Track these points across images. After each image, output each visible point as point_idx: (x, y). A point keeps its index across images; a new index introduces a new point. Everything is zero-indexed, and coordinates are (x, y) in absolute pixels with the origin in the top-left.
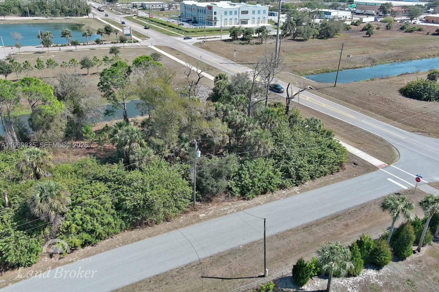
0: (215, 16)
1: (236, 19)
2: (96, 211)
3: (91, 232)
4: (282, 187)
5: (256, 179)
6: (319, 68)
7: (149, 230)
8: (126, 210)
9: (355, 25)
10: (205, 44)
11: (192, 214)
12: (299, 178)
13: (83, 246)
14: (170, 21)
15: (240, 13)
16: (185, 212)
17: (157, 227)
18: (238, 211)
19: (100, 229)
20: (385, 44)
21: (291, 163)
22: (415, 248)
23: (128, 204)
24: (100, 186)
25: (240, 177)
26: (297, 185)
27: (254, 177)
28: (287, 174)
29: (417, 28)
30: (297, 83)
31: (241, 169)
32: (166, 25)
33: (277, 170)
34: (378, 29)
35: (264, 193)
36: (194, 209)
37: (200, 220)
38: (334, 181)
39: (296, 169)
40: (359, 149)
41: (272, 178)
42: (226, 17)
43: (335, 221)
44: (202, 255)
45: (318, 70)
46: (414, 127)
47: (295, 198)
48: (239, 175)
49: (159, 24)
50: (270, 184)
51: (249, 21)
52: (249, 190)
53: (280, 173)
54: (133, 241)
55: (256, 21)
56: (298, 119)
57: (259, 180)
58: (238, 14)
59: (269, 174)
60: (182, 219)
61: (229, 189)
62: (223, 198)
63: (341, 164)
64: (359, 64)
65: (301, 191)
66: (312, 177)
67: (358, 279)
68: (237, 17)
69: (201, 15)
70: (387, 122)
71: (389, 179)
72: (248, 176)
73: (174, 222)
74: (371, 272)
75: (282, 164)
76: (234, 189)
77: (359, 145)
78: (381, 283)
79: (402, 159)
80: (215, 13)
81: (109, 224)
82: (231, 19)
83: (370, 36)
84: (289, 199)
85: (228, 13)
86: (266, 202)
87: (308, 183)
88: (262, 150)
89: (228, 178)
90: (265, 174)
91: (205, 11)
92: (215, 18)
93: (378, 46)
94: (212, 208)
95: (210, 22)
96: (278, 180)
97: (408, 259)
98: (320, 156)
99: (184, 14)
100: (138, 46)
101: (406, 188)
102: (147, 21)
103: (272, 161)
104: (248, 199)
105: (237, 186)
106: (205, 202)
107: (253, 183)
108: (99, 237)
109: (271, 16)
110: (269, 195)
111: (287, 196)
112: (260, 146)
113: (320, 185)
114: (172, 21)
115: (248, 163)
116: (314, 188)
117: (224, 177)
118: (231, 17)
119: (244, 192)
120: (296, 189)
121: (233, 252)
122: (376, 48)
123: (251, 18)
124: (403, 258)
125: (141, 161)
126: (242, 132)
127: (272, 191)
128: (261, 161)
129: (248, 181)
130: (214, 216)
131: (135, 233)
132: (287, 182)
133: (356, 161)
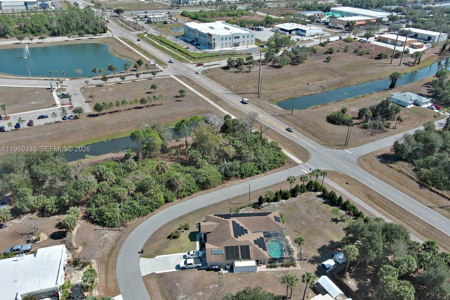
0: (214, 42)
1: (230, 43)
2: (190, 184)
3: (190, 191)
4: (257, 174)
5: (247, 171)
6: (286, 97)
7: (208, 190)
8: (200, 183)
9: (322, 46)
10: (210, 73)
11: (222, 185)
12: (265, 170)
13: (187, 196)
14: (178, 43)
15: (233, 39)
16: (220, 184)
17: (211, 189)
18: (240, 183)
19: (192, 190)
20: (336, 70)
21: (261, 163)
22: (300, 193)
23: (201, 181)
24: (189, 175)
25: (241, 170)
26: (264, 173)
27: (246, 170)
28: (259, 168)
29: (366, 52)
30: (270, 111)
31: (241, 167)
32: (176, 49)
33: (255, 167)
34: (338, 51)
35: (250, 176)
36: (223, 183)
37: (226, 187)
38: (279, 171)
39: (263, 166)
40: (294, 155)
41: (253, 170)
42: (223, 42)
43: (276, 186)
44: (229, 197)
45: (286, 98)
46: (325, 142)
47: (262, 178)
48: (240, 169)
49: (169, 46)
50: (252, 172)
51: (240, 44)
52: (244, 175)
53: (257, 168)
54: (204, 194)
55: (246, 44)
56: (266, 142)
57: (248, 171)
58: (231, 39)
59: (252, 169)
60: (219, 186)
61: (236, 175)
62: (234, 179)
63: (284, 163)
64: (314, 91)
65: (265, 175)
66: (270, 170)
67: (279, 202)
68: (231, 41)
69: (201, 38)
70: (312, 140)
71: (302, 170)
72: (244, 170)
73: (217, 188)
74: (284, 201)
75: (258, 164)
76: (238, 175)
77: (295, 153)
78: (286, 203)
79: (311, 160)
80: (214, 39)
81: (195, 188)
82: (226, 43)
83: (329, 61)
84: (260, 178)
85: (224, 39)
86: (251, 180)
87: (269, 172)
88: (249, 159)
89: (236, 171)
90: (250, 169)
91: (206, 36)
92: (214, 43)
93: (331, 72)
94: (230, 182)
95: (210, 46)
96: (256, 171)
97: (297, 197)
98: (274, 160)
99: (187, 34)
100: (163, 76)
101: (307, 173)
102: (158, 42)
103: (254, 163)
104: (244, 179)
105: (239, 174)
106: (227, 180)
107: (246, 172)
108: (192, 193)
109: (258, 31)
110: (252, 177)
111: (259, 177)
112: (248, 157)
113: (273, 172)
114: (179, 43)
115: (244, 165)
116: (271, 174)
117: (234, 170)
118: (226, 42)
119: (242, 176)
120: (263, 174)
121: (239, 197)
122: (330, 74)
123: (242, 42)
124: (295, 196)
125: (202, 165)
126: (241, 151)
127: (253, 175)
128: (249, 163)
129: (243, 172)
130: (231, 185)
131: (204, 192)
132: (260, 172)
133: (291, 161)
